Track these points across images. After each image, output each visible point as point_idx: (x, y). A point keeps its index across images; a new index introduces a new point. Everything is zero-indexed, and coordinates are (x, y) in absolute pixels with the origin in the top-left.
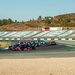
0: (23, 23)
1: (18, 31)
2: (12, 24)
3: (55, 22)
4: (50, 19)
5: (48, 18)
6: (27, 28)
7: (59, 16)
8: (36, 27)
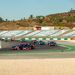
0: (14, 22)
1: (9, 30)
2: (2, 23)
3: (47, 22)
4: (41, 18)
5: (39, 17)
6: (18, 27)
7: (51, 15)
8: (27, 26)
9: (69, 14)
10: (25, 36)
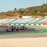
4: (23, 10)
5: (21, 9)
6: (6, 17)
7: (29, 8)
9: (42, 7)
10: (11, 23)
